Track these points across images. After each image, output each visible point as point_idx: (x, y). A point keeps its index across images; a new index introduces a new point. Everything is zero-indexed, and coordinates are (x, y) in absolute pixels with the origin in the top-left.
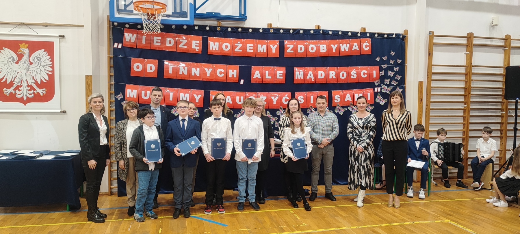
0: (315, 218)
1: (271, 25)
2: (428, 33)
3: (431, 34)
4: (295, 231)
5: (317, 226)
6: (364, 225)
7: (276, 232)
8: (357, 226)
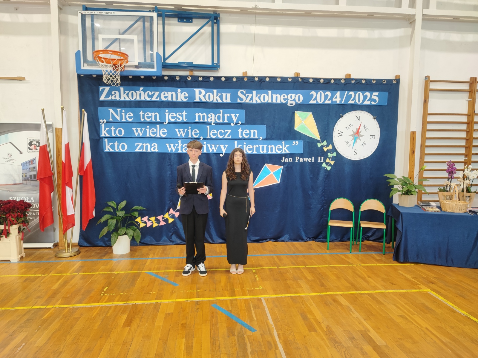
2: (425, 77)
3: (427, 80)
4: (246, 295)
5: (273, 290)
6: (326, 292)
7: (225, 296)
8: (318, 292)
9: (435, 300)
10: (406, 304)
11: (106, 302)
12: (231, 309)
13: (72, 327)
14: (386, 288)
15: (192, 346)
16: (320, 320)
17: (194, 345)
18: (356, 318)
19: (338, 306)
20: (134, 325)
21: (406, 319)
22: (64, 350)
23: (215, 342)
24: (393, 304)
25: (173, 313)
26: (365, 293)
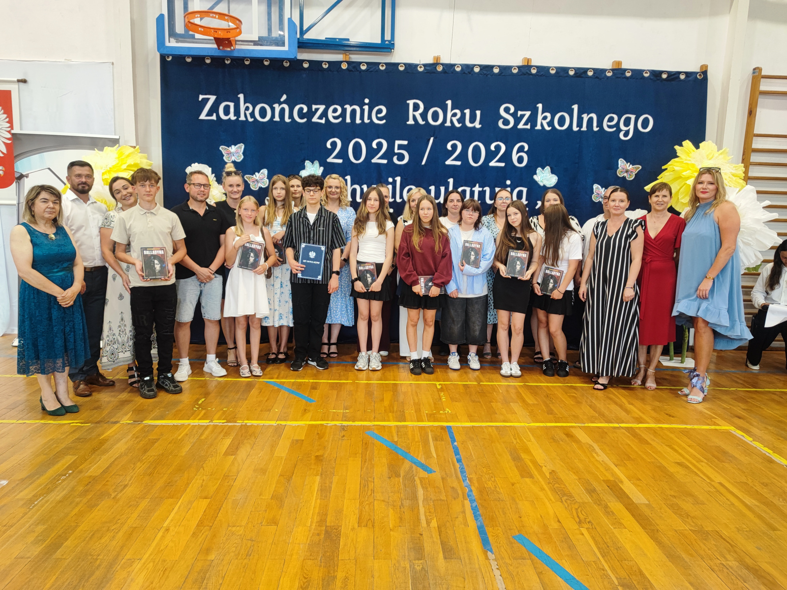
0: (473, 401)
1: (438, 58)
2: (752, 70)
3: (755, 74)
4: (423, 422)
5: (468, 416)
6: (556, 422)
7: (389, 421)
8: (543, 422)
9: (740, 443)
10: (689, 446)
11: (200, 419)
12: (396, 440)
13: (145, 451)
14: (658, 421)
15: (330, 488)
16: (540, 462)
17: (333, 486)
18: (602, 462)
19: (573, 443)
20: (243, 453)
21: (687, 467)
22: (130, 482)
23: (366, 483)
24: (667, 445)
25: (303, 440)
26: (622, 427)
